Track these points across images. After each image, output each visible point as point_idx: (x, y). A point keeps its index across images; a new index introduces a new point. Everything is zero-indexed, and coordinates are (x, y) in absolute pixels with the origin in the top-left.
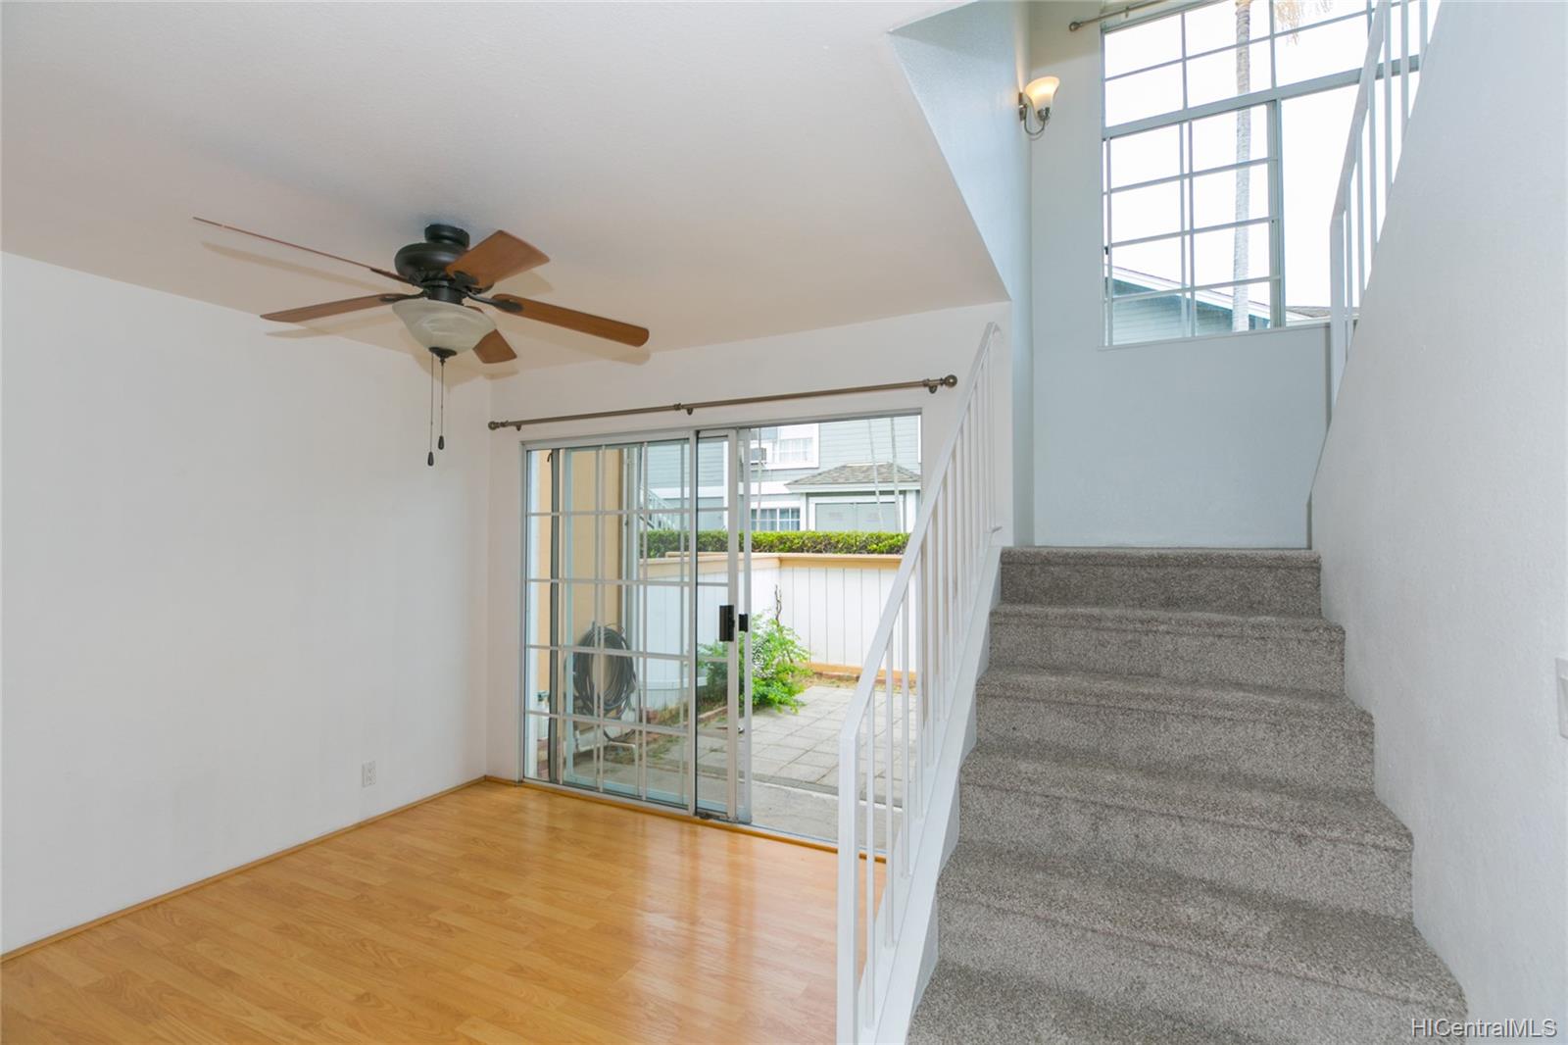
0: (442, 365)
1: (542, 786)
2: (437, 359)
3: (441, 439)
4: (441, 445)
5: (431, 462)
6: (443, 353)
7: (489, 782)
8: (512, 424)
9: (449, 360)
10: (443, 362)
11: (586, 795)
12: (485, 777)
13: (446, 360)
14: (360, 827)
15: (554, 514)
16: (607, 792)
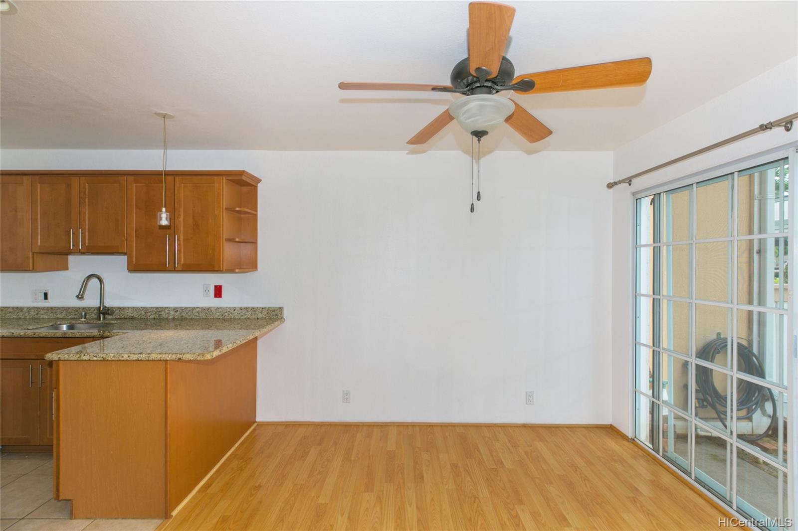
0: (479, 143)
1: (646, 450)
2: (476, 139)
3: (479, 193)
4: (479, 198)
5: (472, 210)
6: (479, 134)
7: (611, 430)
8: (623, 181)
9: (483, 139)
10: (479, 140)
11: (680, 474)
12: (611, 425)
13: (481, 139)
14: (524, 426)
15: (656, 245)
16: (697, 480)
